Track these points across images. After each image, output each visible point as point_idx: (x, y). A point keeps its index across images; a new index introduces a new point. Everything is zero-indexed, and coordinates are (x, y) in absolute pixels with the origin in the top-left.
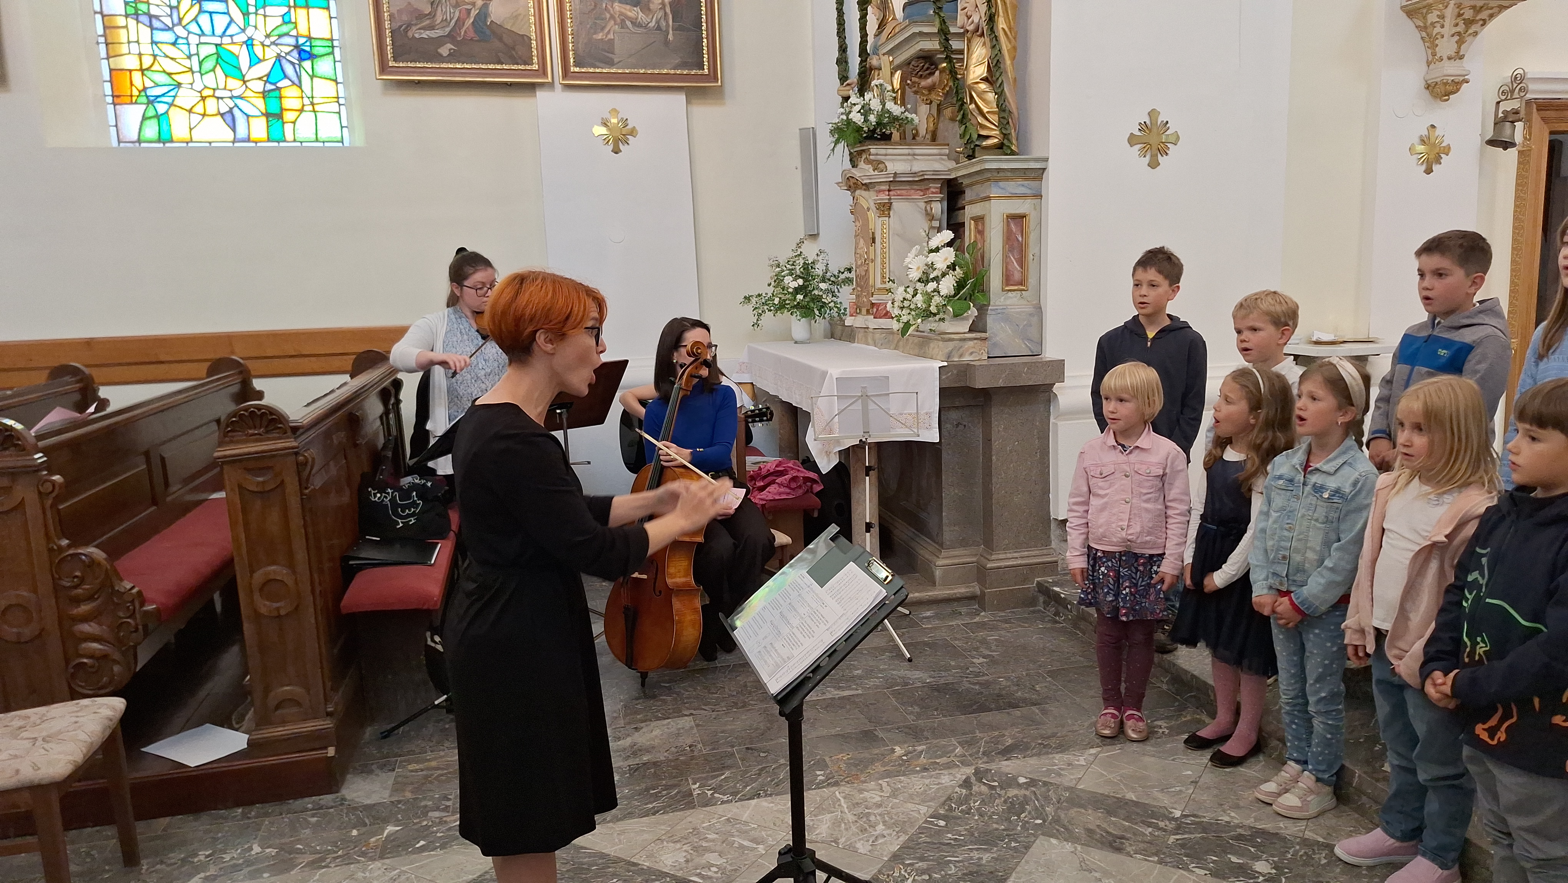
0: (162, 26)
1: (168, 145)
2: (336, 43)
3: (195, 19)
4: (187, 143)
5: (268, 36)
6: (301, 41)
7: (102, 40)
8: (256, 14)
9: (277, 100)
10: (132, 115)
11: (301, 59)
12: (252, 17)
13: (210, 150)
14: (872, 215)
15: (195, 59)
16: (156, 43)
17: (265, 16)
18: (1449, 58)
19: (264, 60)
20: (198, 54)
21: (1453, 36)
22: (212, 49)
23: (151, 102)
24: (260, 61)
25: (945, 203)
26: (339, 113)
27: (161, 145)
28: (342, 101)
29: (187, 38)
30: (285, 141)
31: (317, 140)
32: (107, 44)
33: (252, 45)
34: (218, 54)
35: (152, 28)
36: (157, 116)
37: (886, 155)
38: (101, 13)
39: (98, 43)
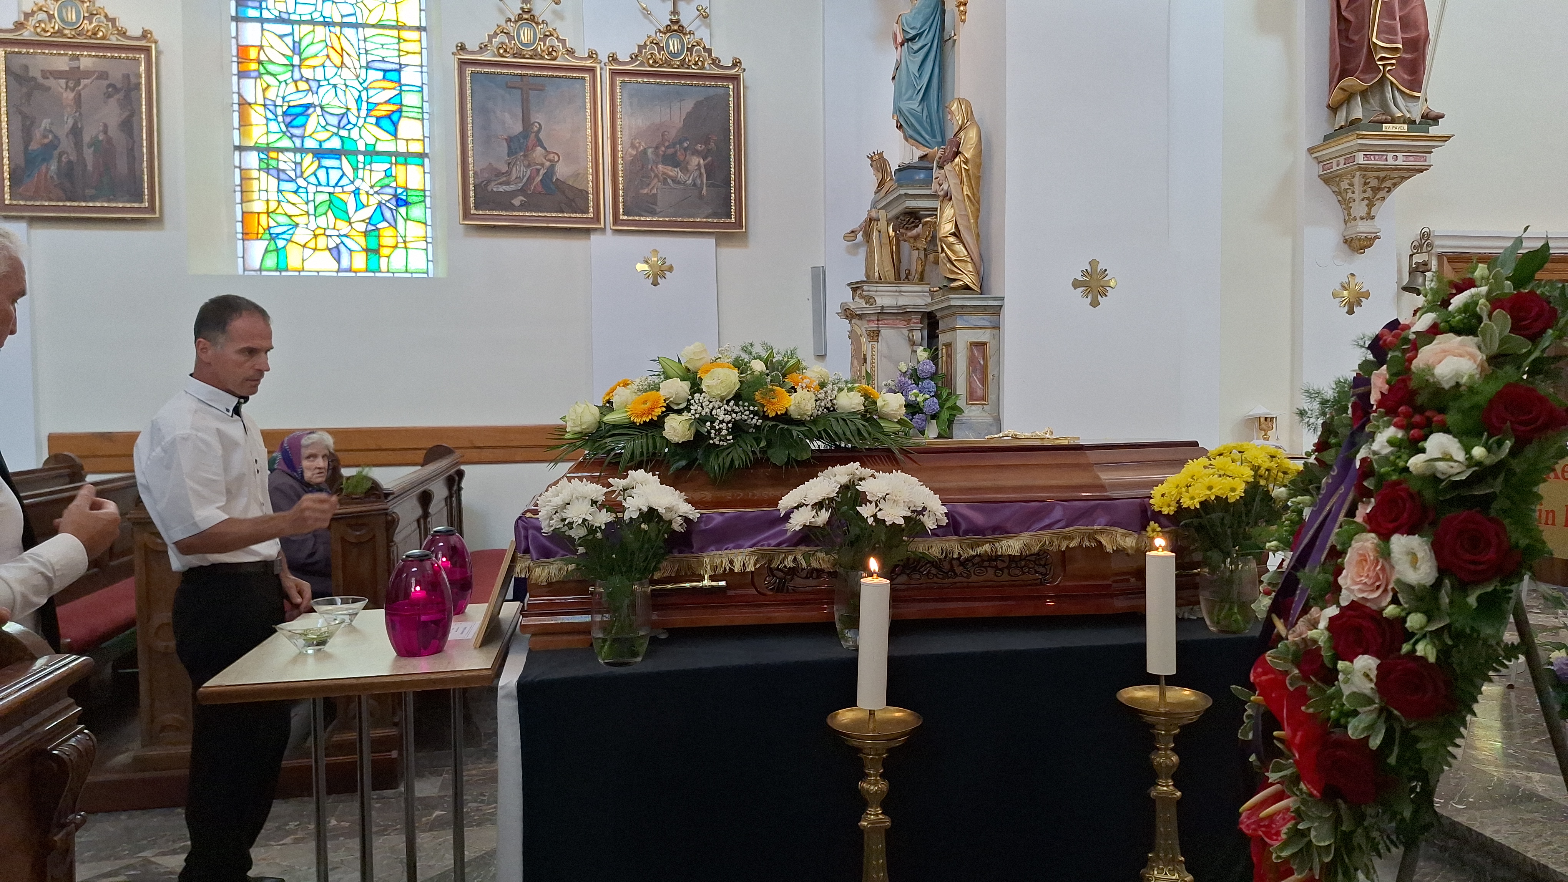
0: (287, 178)
1: (284, 274)
2: (428, 193)
3: (314, 174)
4: (299, 272)
5: (372, 187)
6: (399, 191)
7: (238, 188)
8: (364, 169)
9: (376, 239)
10: (257, 248)
11: (398, 205)
12: (360, 172)
13: (319, 280)
14: (864, 340)
15: (311, 205)
16: (281, 192)
17: (371, 171)
18: (1362, 218)
19: (368, 206)
20: (314, 201)
21: (1363, 200)
22: (326, 197)
23: (274, 238)
24: (364, 206)
25: (925, 333)
26: (426, 250)
27: (278, 274)
28: (429, 240)
29: (306, 188)
30: (380, 272)
31: (407, 271)
32: (242, 192)
33: (359, 194)
34: (330, 201)
35: (279, 179)
36: (277, 250)
37: (877, 291)
38: (240, 167)
39: (235, 191)
